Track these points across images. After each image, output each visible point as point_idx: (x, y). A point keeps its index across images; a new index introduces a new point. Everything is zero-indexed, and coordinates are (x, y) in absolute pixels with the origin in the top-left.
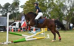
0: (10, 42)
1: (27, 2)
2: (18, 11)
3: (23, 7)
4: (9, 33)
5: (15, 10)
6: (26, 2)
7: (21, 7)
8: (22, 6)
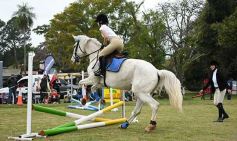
0: (37, 134)
1: (57, 16)
2: (27, 42)
3: (41, 32)
4: (33, 108)
5: (19, 40)
6: (53, 18)
7: (38, 33)
8: (38, 27)
